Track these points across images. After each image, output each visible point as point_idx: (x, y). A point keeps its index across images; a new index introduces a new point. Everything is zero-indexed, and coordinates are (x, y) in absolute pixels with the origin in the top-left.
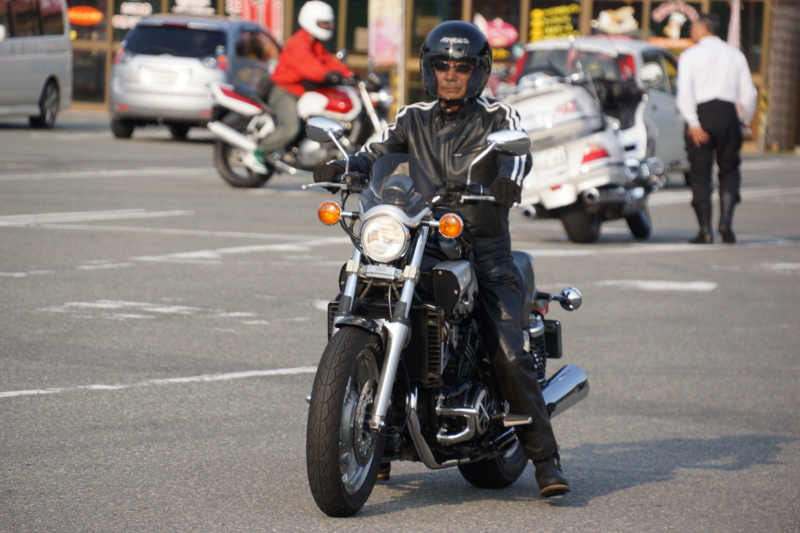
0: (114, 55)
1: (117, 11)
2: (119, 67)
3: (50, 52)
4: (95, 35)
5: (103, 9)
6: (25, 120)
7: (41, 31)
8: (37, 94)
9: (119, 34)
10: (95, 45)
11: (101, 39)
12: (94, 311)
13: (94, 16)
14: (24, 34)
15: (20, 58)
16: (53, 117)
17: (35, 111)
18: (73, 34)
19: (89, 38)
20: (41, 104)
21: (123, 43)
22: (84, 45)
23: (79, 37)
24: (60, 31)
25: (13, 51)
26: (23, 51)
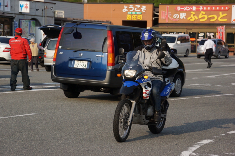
0: (197, 45)
1: (198, 38)
2: (198, 47)
3: (187, 45)
4: (194, 42)
5: (196, 38)
6: (183, 56)
7: (186, 42)
8: (185, 52)
9: (198, 42)
10: (194, 44)
11: (195, 43)
12: (195, 85)
13: (194, 39)
14: (183, 42)
15: (183, 46)
16: (188, 55)
17: (185, 54)
18: (191, 42)
19: (194, 43)
20: (186, 53)
21: (199, 43)
22: (193, 44)
23: (192, 43)
24: (189, 42)
25: (182, 45)
26: (183, 45)
